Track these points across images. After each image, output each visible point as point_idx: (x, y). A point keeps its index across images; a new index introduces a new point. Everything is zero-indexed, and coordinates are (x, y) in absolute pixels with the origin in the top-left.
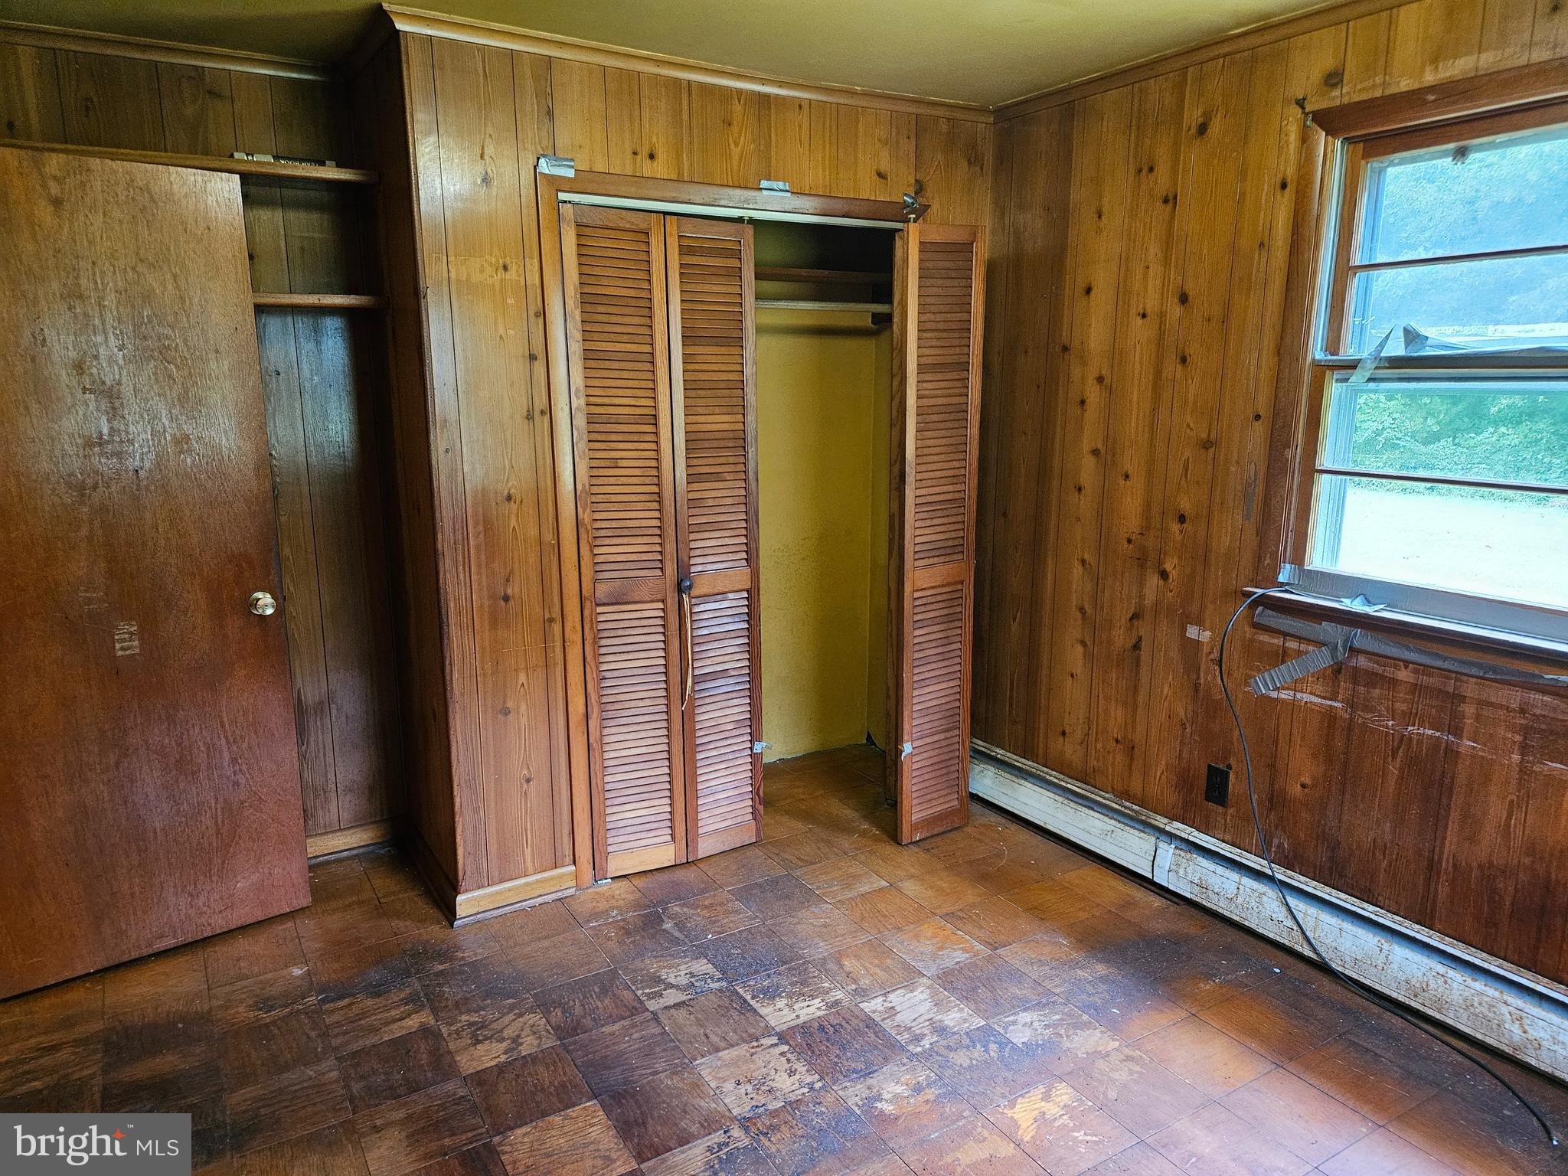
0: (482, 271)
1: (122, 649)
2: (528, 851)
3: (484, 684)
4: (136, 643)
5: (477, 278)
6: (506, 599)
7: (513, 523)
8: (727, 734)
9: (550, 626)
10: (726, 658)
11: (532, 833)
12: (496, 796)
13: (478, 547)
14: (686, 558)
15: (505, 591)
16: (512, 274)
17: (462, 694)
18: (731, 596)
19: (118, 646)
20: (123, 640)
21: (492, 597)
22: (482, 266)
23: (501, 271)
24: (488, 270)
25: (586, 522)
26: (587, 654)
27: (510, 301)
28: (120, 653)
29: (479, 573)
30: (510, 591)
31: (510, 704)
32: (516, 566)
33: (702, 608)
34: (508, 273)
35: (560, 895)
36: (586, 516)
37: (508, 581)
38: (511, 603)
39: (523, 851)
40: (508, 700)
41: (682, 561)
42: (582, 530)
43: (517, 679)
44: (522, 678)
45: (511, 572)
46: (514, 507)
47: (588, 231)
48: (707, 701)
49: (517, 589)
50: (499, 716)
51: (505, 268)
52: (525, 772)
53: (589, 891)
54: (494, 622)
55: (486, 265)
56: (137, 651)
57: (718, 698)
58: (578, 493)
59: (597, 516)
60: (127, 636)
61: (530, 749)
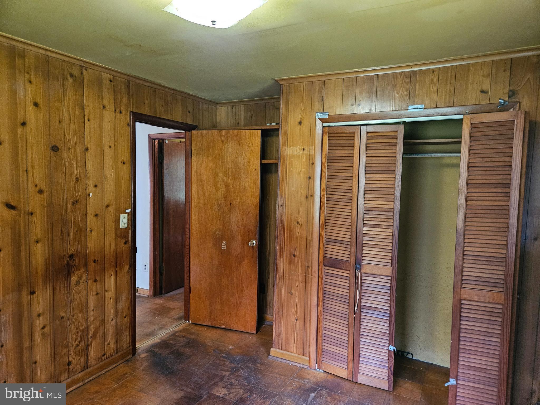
0: (297, 151)
1: (223, 248)
2: (295, 345)
3: (285, 281)
4: (226, 247)
5: (295, 153)
6: (294, 256)
7: (298, 231)
8: (376, 336)
9: (308, 269)
10: (378, 303)
11: (296, 338)
12: (286, 321)
13: (287, 237)
14: (360, 256)
15: (294, 253)
16: (305, 152)
17: (279, 283)
18: (382, 277)
19: (222, 247)
20: (223, 245)
21: (290, 254)
22: (297, 149)
23: (302, 151)
24: (299, 151)
25: (323, 235)
26: (319, 282)
27: (304, 160)
28: (222, 248)
29: (287, 245)
30: (296, 253)
31: (293, 291)
32: (298, 245)
33: (367, 278)
34: (304, 151)
35: (302, 366)
36: (323, 233)
37: (295, 250)
38: (296, 257)
39: (293, 344)
40: (292, 290)
41: (358, 257)
42: (321, 238)
43: (296, 284)
44: (297, 284)
45: (297, 247)
46: (299, 226)
47: (332, 135)
48: (367, 318)
49: (298, 253)
50: (289, 294)
51: (304, 149)
52: (296, 316)
53: (313, 371)
54: (290, 263)
55: (298, 149)
56: (226, 249)
57: (372, 319)
58: (321, 224)
59: (327, 233)
60: (224, 245)
61: (298, 310)
